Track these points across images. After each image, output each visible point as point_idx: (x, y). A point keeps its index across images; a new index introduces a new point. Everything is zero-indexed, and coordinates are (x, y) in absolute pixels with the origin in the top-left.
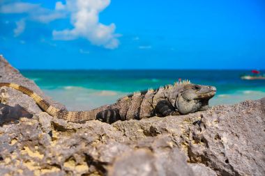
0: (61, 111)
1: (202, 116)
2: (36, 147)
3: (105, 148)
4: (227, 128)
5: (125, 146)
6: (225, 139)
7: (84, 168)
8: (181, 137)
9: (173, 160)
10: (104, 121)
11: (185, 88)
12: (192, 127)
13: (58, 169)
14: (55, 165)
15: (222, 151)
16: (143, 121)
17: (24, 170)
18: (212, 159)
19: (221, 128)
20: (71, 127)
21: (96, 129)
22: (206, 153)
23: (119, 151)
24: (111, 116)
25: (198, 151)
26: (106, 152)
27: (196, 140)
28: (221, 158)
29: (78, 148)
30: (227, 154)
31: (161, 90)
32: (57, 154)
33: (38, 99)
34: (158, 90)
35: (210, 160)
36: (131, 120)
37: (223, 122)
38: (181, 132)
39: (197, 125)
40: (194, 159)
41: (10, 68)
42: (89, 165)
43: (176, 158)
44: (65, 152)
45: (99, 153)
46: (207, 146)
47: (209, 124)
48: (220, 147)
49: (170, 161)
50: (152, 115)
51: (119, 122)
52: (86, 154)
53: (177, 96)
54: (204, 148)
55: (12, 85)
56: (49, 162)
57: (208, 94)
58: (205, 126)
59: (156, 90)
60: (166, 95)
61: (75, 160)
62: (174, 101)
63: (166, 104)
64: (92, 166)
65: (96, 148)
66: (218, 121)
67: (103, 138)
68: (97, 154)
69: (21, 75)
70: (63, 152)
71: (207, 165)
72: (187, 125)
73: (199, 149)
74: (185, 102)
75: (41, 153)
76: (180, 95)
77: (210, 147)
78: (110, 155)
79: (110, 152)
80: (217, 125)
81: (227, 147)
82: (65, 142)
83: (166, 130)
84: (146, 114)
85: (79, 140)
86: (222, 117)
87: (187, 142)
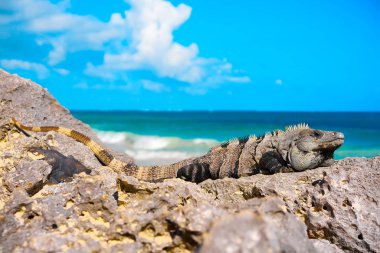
0: (129, 166)
1: (325, 174)
2: (100, 213)
3: (195, 213)
4: (360, 190)
5: (221, 210)
6: (357, 205)
7: (166, 240)
8: (296, 202)
9: (287, 229)
10: (188, 179)
11: (301, 134)
12: (311, 189)
13: (132, 241)
14: (127, 235)
15: (353, 222)
16: (243, 180)
17: (86, 240)
18: (339, 234)
19: (351, 190)
20: (143, 187)
21: (178, 190)
22: (330, 225)
23: (214, 216)
24: (198, 173)
25: (320, 222)
26: (197, 218)
27: (317, 206)
28: (352, 232)
29: (158, 213)
30: (361, 227)
31: (267, 137)
32: (130, 221)
33: (97, 149)
34: (263, 137)
35: (336, 235)
36: (226, 179)
37: (355, 182)
38: (296, 195)
39: (318, 187)
40: (314, 233)
41: (58, 106)
42: (173, 236)
43: (291, 227)
44: (141, 218)
45: (187, 220)
46: (333, 215)
47: (334, 184)
48: (350, 217)
49: (283, 231)
50: (255, 172)
51: (209, 181)
52: (169, 221)
53: (290, 146)
54: (328, 218)
55: (62, 129)
56: (119, 230)
57: (333, 143)
58: (329, 188)
59: (261, 137)
60: (274, 144)
61: (153, 229)
62: (285, 152)
63: (275, 156)
64: (177, 237)
65: (183, 213)
66: (348, 181)
67: (188, 201)
68: (184, 220)
69: (71, 116)
70: (139, 218)
71: (332, 241)
72: (303, 185)
73: (321, 219)
74: (301, 155)
75: (106, 221)
76: (293, 144)
77: (337, 216)
78: (202, 222)
79: (201, 218)
80: (346, 186)
81: (360, 217)
82: (140, 205)
83: (274, 192)
84: (247, 171)
85: (158, 202)
86: (354, 175)
87: (304, 210)
